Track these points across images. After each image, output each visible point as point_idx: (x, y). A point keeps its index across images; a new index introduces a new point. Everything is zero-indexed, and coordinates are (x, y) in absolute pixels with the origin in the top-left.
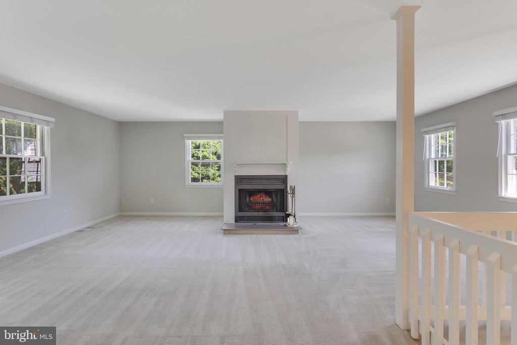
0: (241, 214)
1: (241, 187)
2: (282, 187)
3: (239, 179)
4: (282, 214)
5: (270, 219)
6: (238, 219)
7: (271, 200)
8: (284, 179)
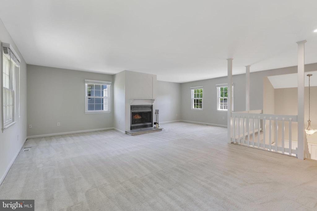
0: (133, 125)
1: (133, 111)
2: (150, 110)
3: (132, 107)
4: (150, 123)
5: (146, 126)
6: (132, 128)
7: (141, 117)
8: (151, 107)
